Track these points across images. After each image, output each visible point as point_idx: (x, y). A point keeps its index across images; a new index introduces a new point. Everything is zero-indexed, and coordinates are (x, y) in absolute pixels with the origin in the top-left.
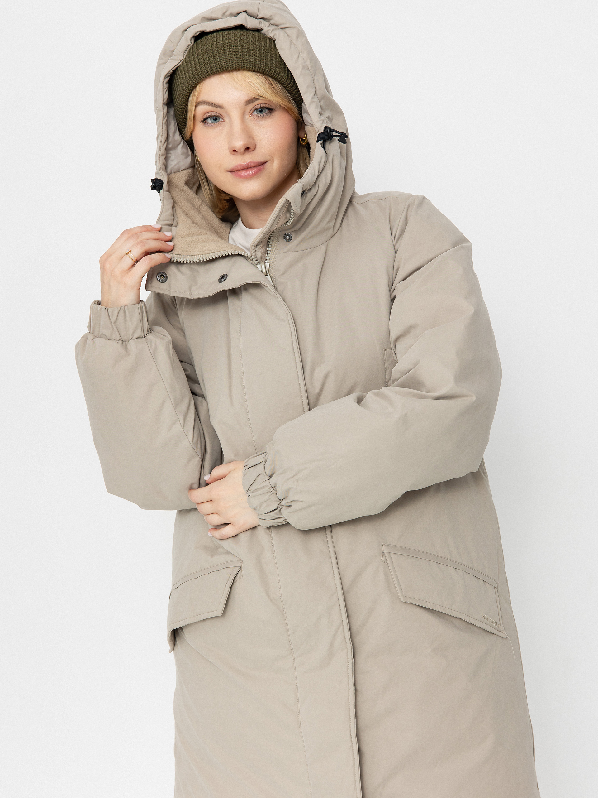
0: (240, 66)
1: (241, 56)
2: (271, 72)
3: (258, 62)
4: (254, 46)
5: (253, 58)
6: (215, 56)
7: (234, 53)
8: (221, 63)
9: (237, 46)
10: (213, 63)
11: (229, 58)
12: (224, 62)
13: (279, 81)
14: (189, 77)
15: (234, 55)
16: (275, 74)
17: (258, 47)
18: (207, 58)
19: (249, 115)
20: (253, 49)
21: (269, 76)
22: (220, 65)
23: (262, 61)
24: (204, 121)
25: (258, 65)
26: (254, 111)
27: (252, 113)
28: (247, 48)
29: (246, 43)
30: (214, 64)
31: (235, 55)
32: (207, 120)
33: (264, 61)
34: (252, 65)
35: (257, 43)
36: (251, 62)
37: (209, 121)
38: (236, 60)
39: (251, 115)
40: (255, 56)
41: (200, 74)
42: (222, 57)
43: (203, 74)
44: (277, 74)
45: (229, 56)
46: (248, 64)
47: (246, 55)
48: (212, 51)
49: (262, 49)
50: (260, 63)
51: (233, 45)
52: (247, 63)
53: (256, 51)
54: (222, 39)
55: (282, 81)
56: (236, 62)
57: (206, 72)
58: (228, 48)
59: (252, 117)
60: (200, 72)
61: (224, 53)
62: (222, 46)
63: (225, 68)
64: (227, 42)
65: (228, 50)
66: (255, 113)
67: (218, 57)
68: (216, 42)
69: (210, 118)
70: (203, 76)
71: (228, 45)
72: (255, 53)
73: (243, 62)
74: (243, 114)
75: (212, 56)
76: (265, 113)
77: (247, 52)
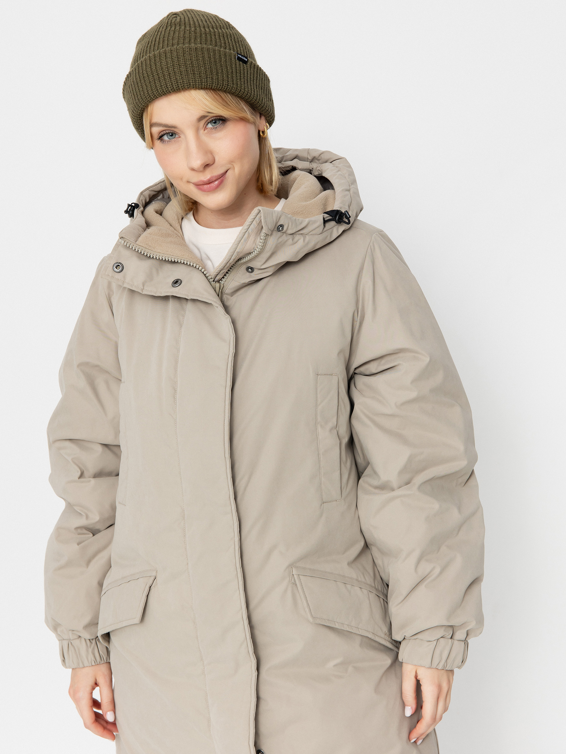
0: (186, 87)
1: (185, 76)
2: (219, 86)
3: (203, 80)
4: (198, 62)
5: (198, 77)
6: (160, 78)
7: (179, 73)
8: (166, 86)
9: (181, 65)
10: (159, 86)
11: (174, 80)
12: (170, 85)
13: (229, 93)
14: (138, 99)
15: (178, 76)
16: (223, 87)
17: (202, 62)
18: (152, 80)
19: (203, 130)
20: (197, 65)
21: (219, 90)
22: (166, 88)
23: (208, 78)
24: (161, 138)
25: (205, 82)
26: (207, 124)
27: (206, 127)
28: (191, 66)
29: (189, 60)
30: (160, 88)
31: (180, 76)
32: (163, 138)
33: (210, 77)
34: (198, 84)
35: (200, 58)
36: (196, 81)
37: (165, 138)
38: (181, 81)
39: (205, 128)
40: (200, 73)
41: (148, 97)
42: (167, 79)
43: (151, 97)
44: (225, 87)
45: (173, 78)
46: (194, 84)
47: (191, 73)
48: (157, 73)
49: (207, 64)
50: (206, 80)
51: (177, 64)
52: (193, 82)
53: (201, 67)
54: (166, 59)
55: (231, 91)
56: (182, 83)
57: (153, 95)
58: (172, 68)
59: (206, 131)
60: (147, 96)
61: (168, 75)
62: (166, 66)
63: (171, 90)
64: (170, 62)
65: (172, 71)
66: (210, 126)
67: (163, 80)
68: (159, 63)
69: (166, 135)
70: (151, 99)
71: (171, 65)
72: (200, 70)
73: (189, 82)
74: (197, 130)
75: (157, 78)
76: (219, 125)
77: (191, 71)
